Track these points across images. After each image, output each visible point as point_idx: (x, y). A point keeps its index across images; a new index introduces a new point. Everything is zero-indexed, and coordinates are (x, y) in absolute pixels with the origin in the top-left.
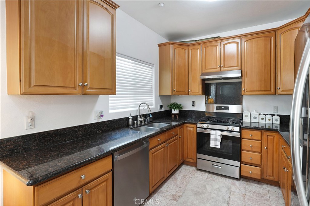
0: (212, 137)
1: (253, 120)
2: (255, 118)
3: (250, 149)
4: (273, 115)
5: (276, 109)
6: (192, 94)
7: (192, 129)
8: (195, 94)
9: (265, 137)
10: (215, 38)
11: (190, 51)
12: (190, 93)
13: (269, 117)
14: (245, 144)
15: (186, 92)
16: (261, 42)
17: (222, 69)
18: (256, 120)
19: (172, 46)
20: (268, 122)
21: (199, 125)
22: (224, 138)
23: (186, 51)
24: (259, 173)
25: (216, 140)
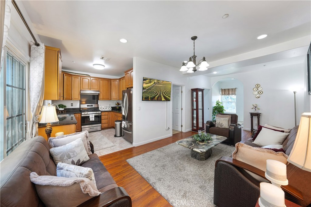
0: (90, 117)
1: (103, 109)
2: (104, 108)
3: (104, 119)
4: (109, 107)
5: (110, 105)
6: (75, 99)
7: (78, 116)
8: (76, 100)
9: (109, 113)
10: (87, 75)
11: (73, 79)
12: (73, 99)
13: (108, 108)
14: (103, 117)
15: (71, 98)
16: (106, 82)
17: (91, 89)
18: (104, 109)
19: (64, 74)
20: (108, 109)
21: (82, 113)
22: (95, 116)
23: (71, 78)
24: (107, 125)
25: (92, 118)
